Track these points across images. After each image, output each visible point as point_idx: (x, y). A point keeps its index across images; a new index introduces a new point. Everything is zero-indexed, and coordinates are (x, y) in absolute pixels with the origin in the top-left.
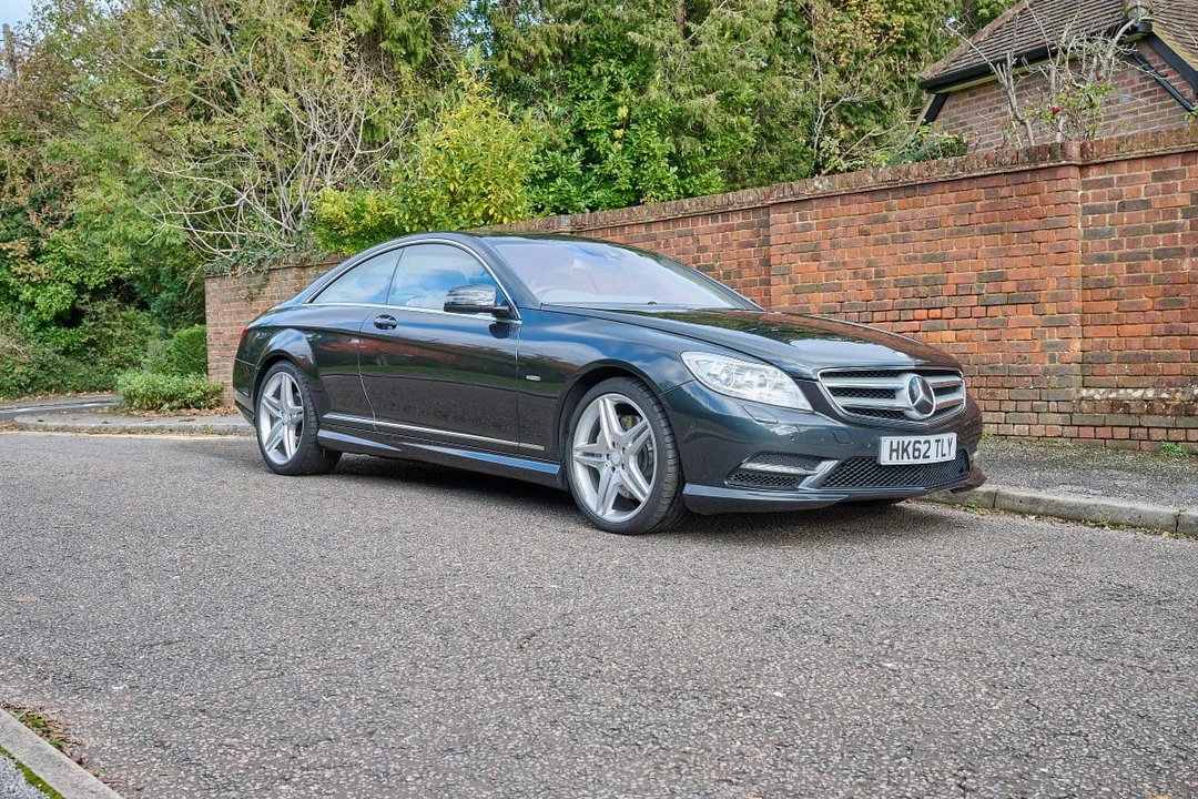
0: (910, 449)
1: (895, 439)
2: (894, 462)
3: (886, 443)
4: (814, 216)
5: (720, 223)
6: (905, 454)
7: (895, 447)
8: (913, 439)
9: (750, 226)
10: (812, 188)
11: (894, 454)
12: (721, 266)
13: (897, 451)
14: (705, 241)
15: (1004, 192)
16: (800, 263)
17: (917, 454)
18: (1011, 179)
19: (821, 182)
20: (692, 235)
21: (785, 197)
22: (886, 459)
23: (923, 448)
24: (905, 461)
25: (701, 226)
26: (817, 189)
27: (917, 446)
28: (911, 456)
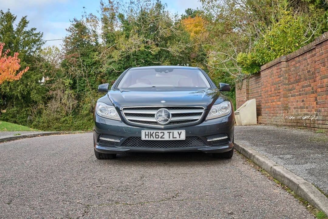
0: (154, 135)
1: (147, 131)
2: (147, 139)
3: (143, 132)
6: (152, 136)
7: (147, 134)
8: (155, 131)
11: (147, 136)
13: (148, 135)
17: (157, 137)
22: (143, 138)
23: (161, 135)
24: (152, 139)
27: (157, 134)
28: (154, 137)
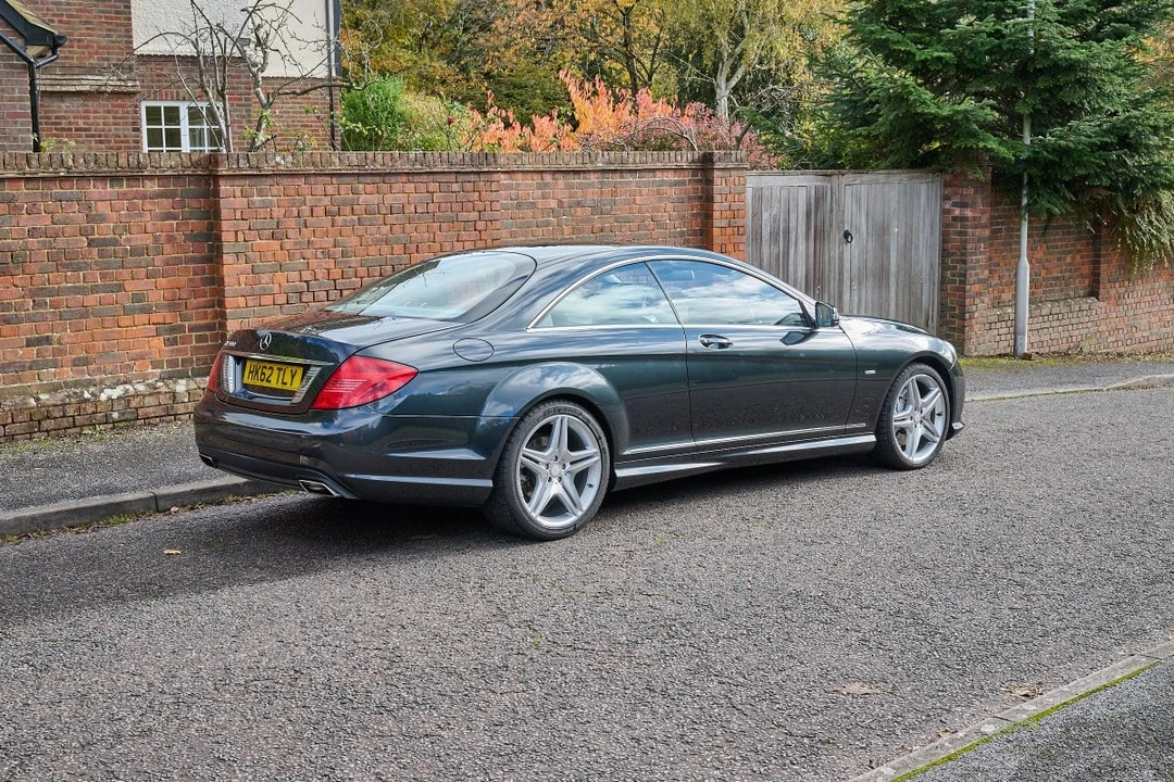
4: (275, 192)
5: (125, 189)
9: (172, 195)
10: (273, 163)
12: (128, 240)
14: (103, 208)
15: (455, 187)
16: (259, 241)
18: (461, 178)
19: (284, 158)
20: (79, 200)
21: (242, 169)
25: (94, 190)
26: (278, 164)
